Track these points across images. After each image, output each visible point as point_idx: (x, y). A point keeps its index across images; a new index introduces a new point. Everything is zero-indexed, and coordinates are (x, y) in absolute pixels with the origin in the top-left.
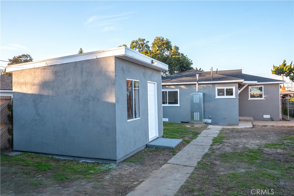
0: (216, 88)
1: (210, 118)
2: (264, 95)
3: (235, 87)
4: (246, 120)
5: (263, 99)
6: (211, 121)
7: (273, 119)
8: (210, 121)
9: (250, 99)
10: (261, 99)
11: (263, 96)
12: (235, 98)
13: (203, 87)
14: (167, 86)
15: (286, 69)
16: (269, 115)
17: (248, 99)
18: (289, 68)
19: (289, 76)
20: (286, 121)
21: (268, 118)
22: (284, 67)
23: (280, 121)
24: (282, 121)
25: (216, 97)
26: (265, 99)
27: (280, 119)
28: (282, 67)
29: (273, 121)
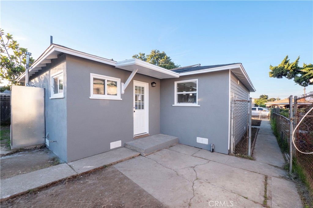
0: (51, 76)
5: (196, 105)
6: (49, 142)
9: (176, 104)
10: (194, 105)
11: (197, 100)
15: (288, 67)
16: (207, 139)
17: (173, 105)
18: (294, 65)
19: (294, 77)
20: (243, 157)
21: (205, 143)
22: (285, 65)
23: (228, 154)
24: (232, 155)
25: (51, 97)
26: (199, 106)
27: (230, 151)
28: (283, 66)
29: (213, 151)
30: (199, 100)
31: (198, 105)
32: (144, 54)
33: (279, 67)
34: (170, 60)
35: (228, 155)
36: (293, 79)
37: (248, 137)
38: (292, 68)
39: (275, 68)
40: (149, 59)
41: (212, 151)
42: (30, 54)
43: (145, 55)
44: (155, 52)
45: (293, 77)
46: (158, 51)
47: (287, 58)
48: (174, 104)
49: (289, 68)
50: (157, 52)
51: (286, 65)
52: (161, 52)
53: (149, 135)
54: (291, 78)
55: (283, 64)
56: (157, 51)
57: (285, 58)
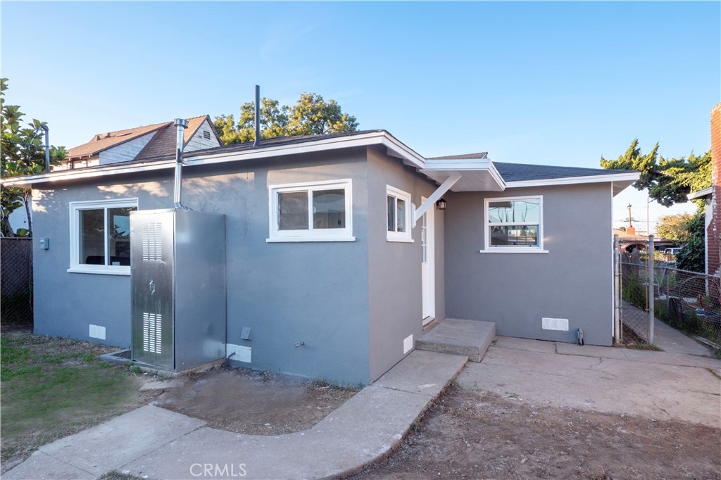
0: (270, 187)
1: (246, 342)
2: (545, 236)
3: (350, 180)
4: (443, 345)
5: (539, 249)
6: (249, 353)
7: (581, 337)
8: (243, 354)
9: (488, 248)
10: (533, 249)
11: (542, 240)
12: (353, 239)
13: (220, 184)
14: (101, 188)
15: (638, 164)
16: (567, 320)
17: (481, 251)
18: (649, 161)
19: (648, 186)
20: (642, 348)
21: (562, 329)
22: (632, 160)
23: (612, 346)
24: (620, 347)
25: (268, 238)
26: (547, 252)
27: (614, 339)
28: (627, 161)
29: (583, 344)
30: (547, 239)
31: (545, 249)
32: (277, 102)
33: (620, 163)
34: (357, 124)
35: (612, 348)
36: (646, 190)
37: (648, 308)
38: (646, 166)
39: (614, 165)
40: (297, 118)
41: (581, 342)
42: (183, 123)
43: (279, 107)
44: (310, 100)
45: (646, 185)
46: (320, 99)
47: (635, 145)
48: (484, 249)
49: (642, 165)
50: (317, 101)
51: (635, 159)
52: (327, 101)
53: (436, 320)
54: (641, 188)
55: (629, 157)
56: (315, 98)
57: (631, 145)
